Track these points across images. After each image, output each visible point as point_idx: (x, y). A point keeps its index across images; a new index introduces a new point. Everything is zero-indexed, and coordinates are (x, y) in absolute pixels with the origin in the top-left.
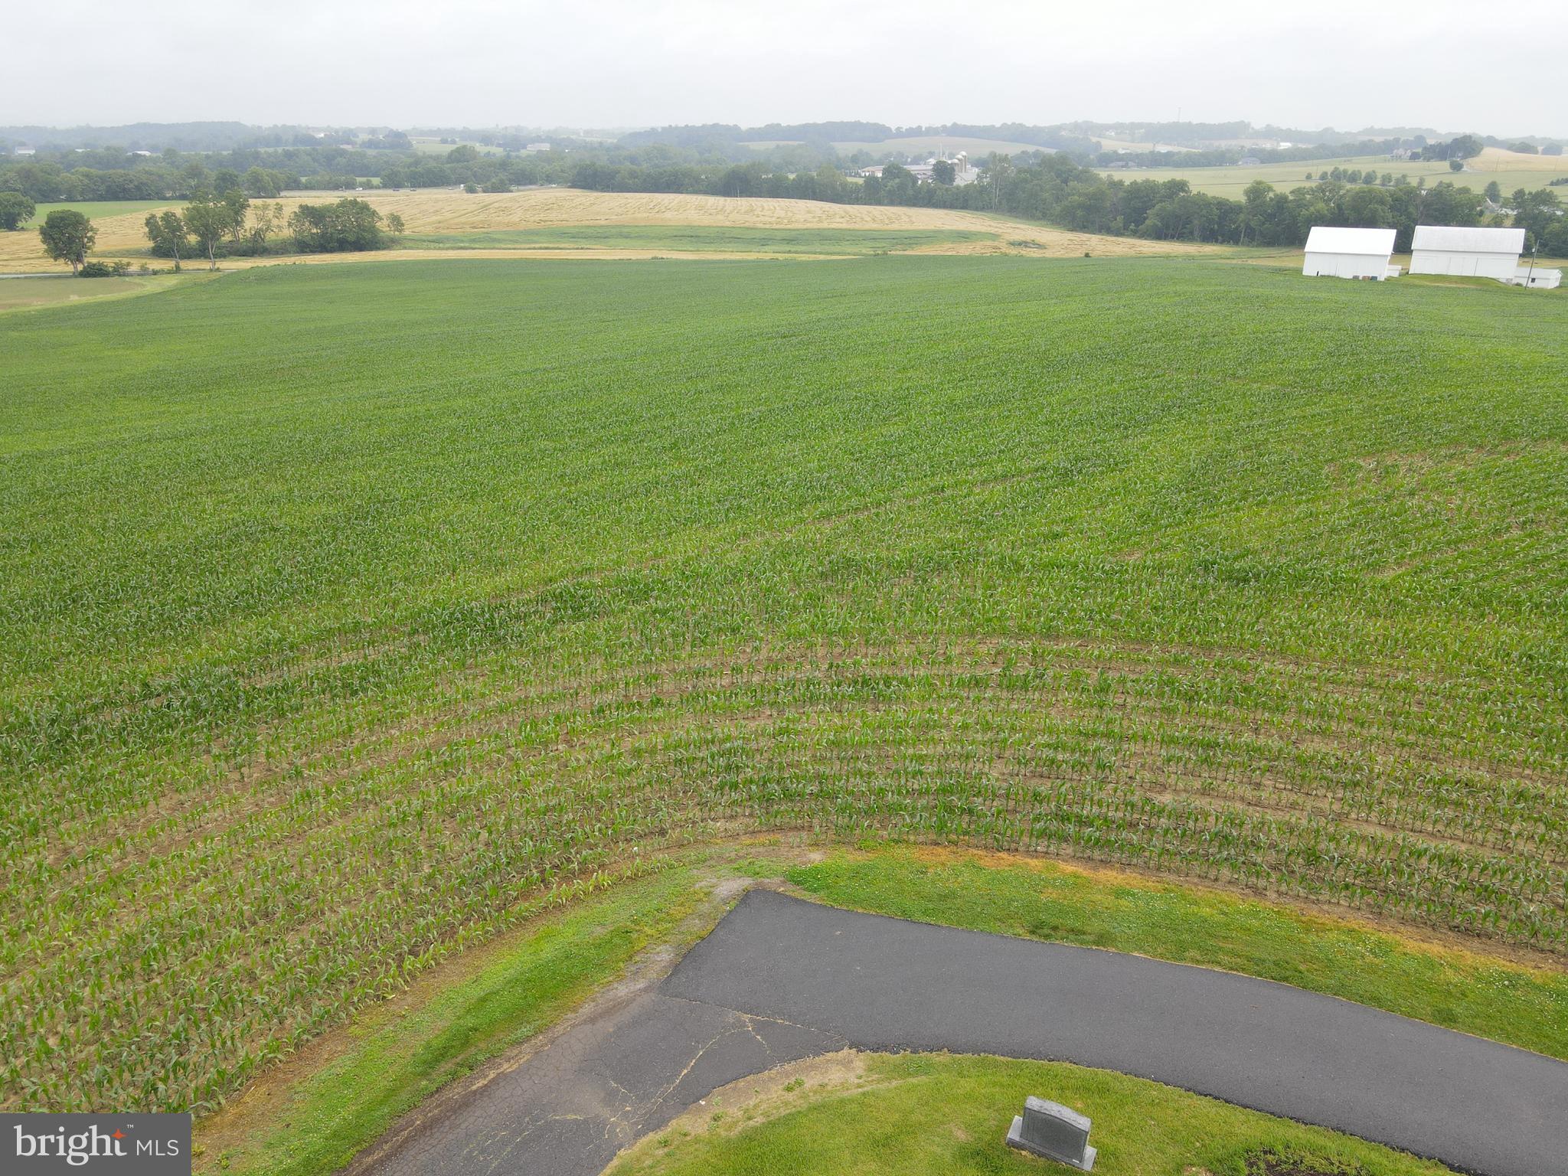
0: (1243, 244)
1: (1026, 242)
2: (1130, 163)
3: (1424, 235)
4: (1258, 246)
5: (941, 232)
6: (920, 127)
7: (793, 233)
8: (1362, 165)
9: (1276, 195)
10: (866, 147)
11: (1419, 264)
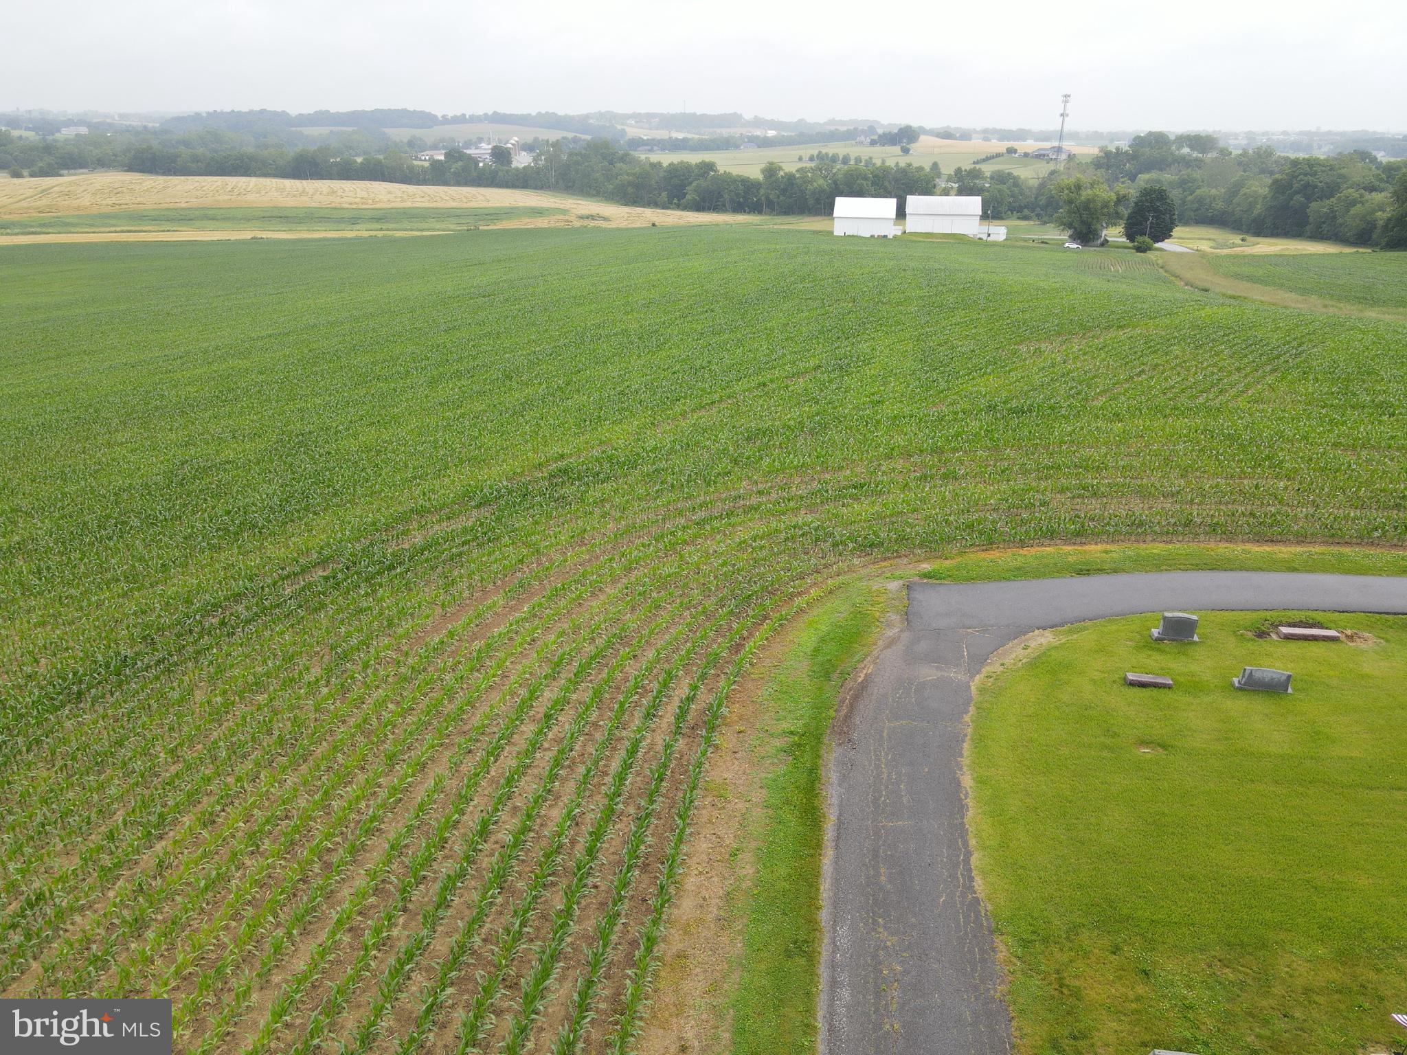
0: (766, 214)
1: (592, 216)
2: (655, 148)
3: (913, 201)
4: (777, 214)
5: (518, 208)
6: (464, 115)
7: (380, 212)
8: (832, 149)
9: (786, 174)
10: (419, 133)
11: (913, 225)
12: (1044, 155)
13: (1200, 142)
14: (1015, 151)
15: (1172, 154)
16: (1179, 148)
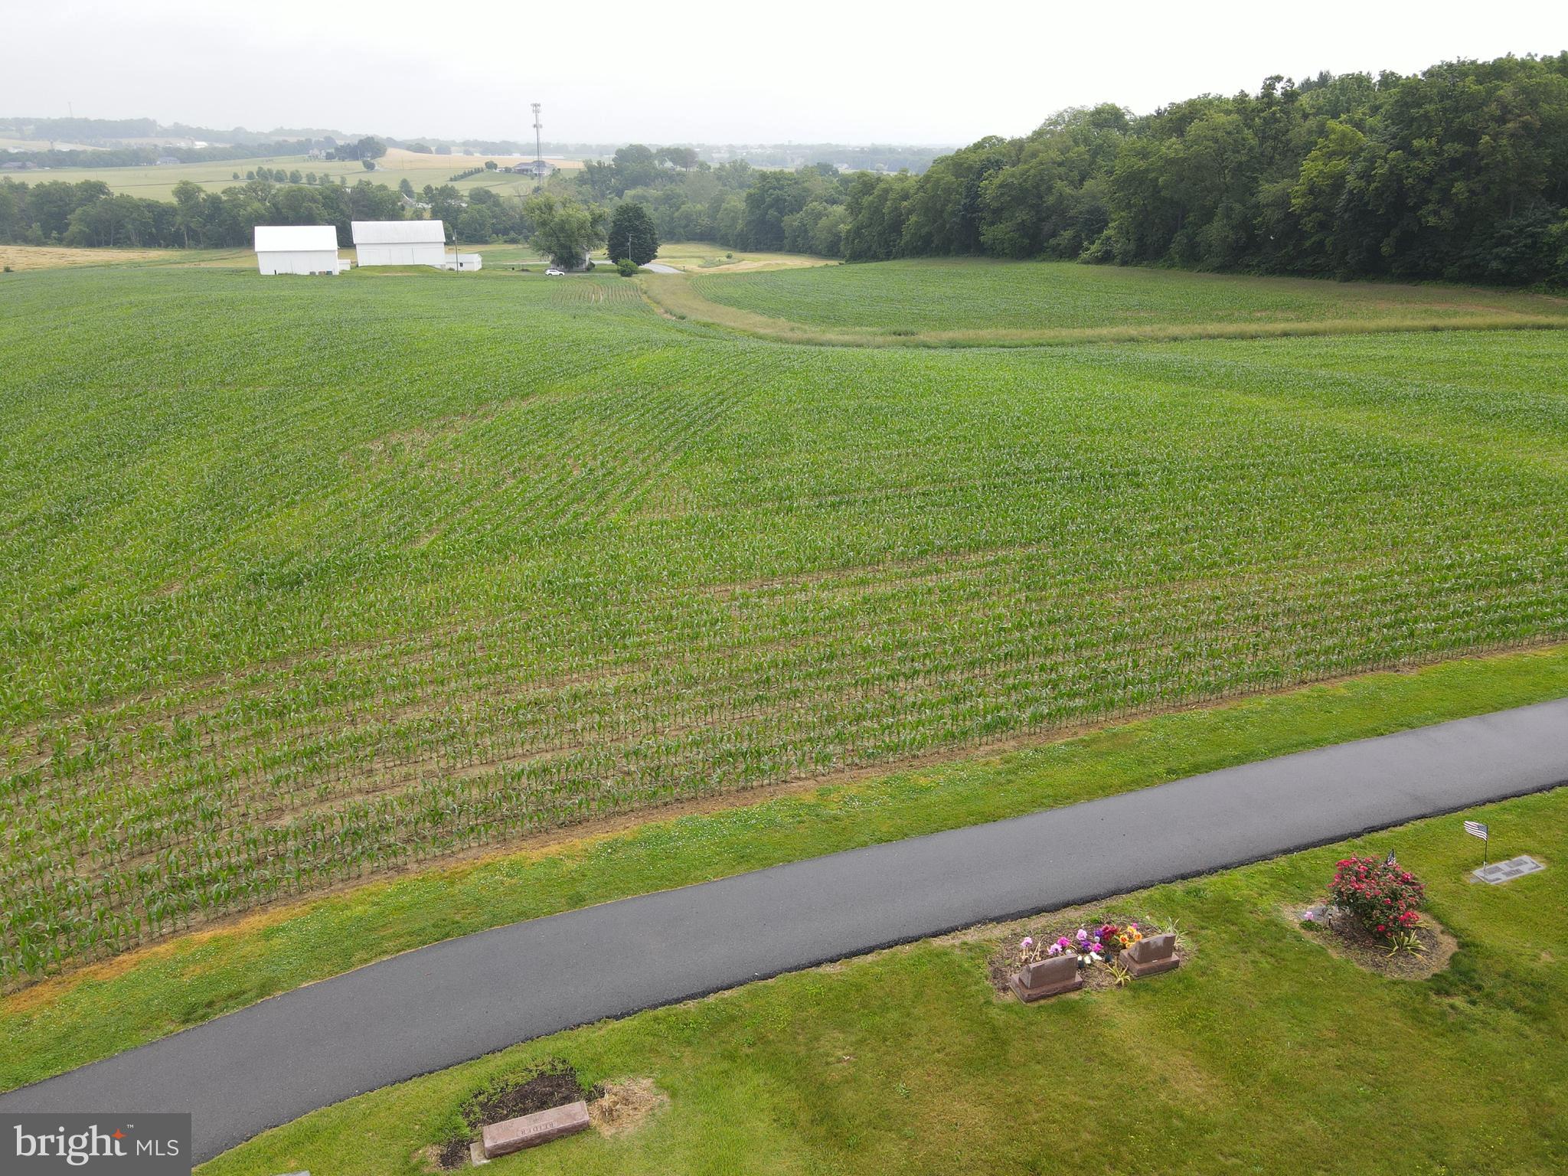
0: (190, 247)
2: (29, 165)
3: (360, 229)
4: (206, 248)
8: (286, 165)
9: (208, 196)
11: (366, 257)
12: (527, 170)
13: (682, 156)
14: (495, 166)
15: (654, 168)
16: (662, 162)
